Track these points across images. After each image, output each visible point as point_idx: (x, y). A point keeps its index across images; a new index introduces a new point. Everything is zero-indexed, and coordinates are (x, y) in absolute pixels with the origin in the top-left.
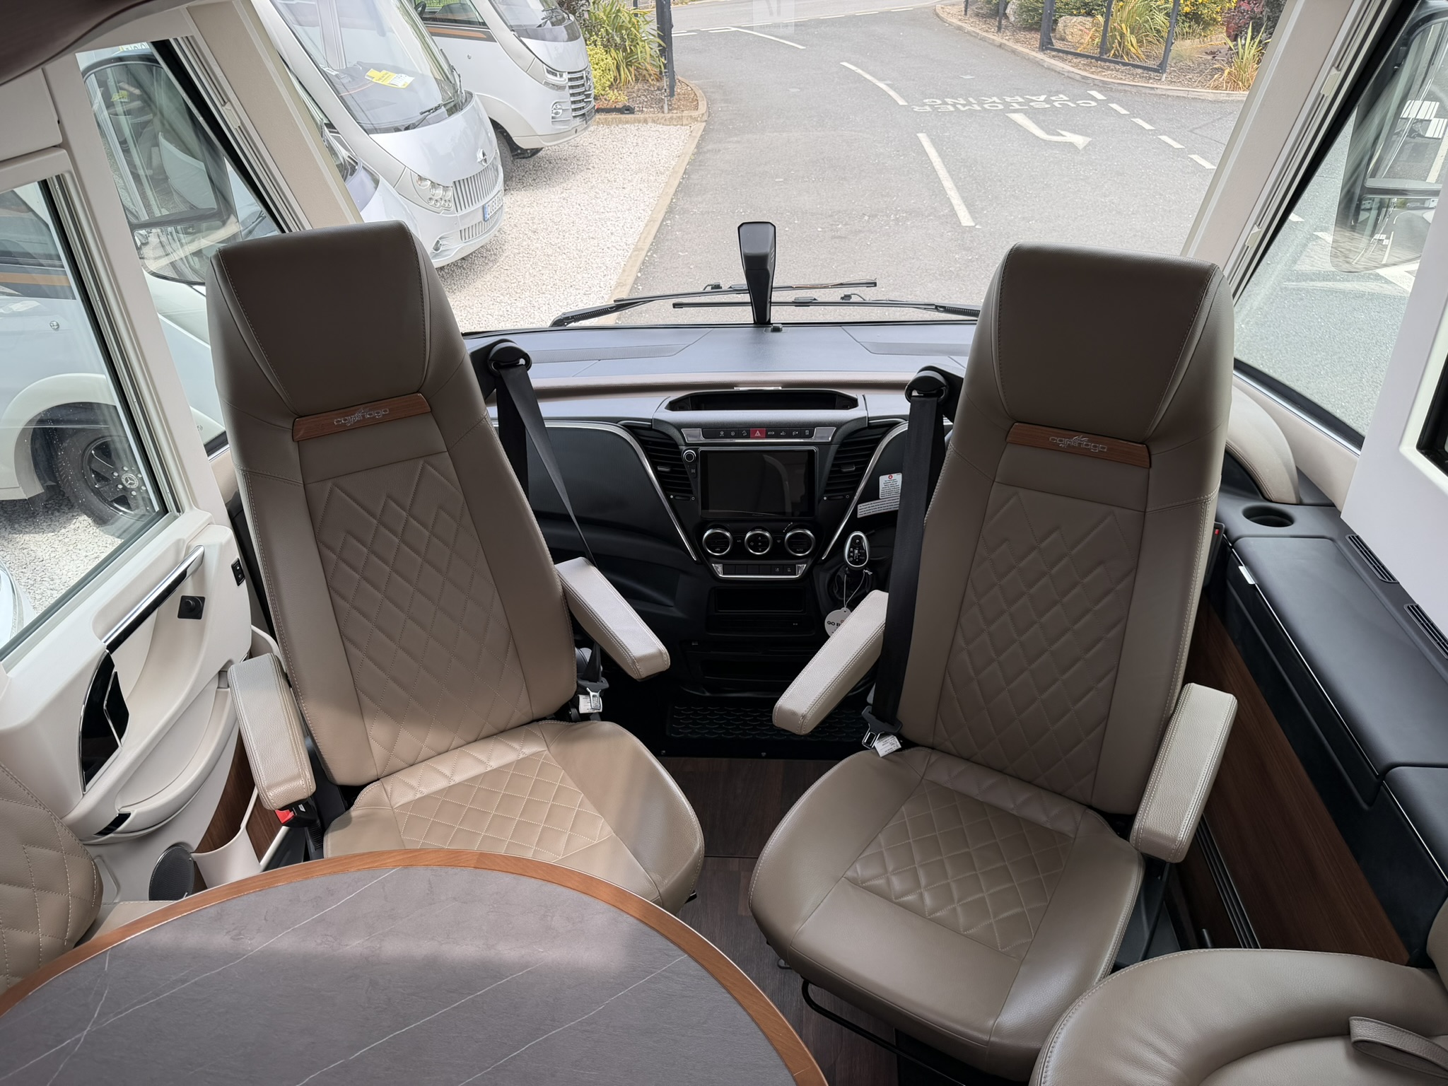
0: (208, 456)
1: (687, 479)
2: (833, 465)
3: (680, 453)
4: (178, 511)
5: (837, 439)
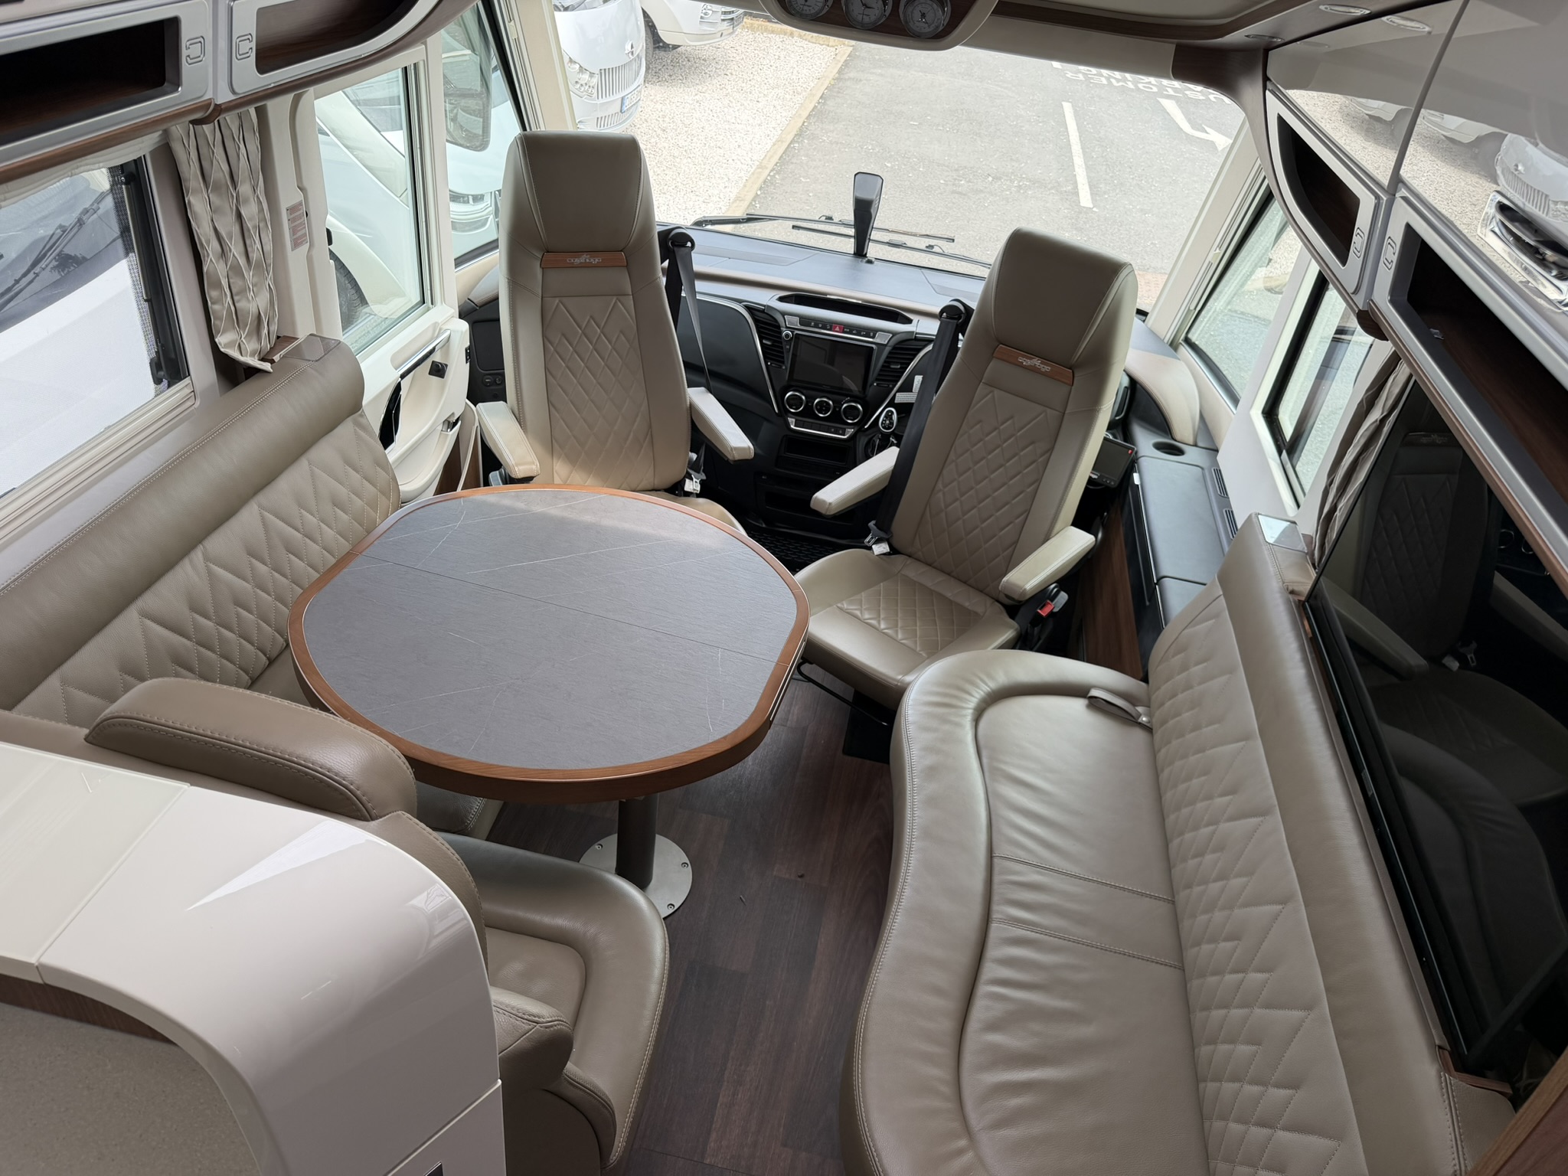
0: (456, 268)
1: (782, 353)
2: (885, 362)
3: (781, 333)
4: (432, 304)
5: (891, 343)
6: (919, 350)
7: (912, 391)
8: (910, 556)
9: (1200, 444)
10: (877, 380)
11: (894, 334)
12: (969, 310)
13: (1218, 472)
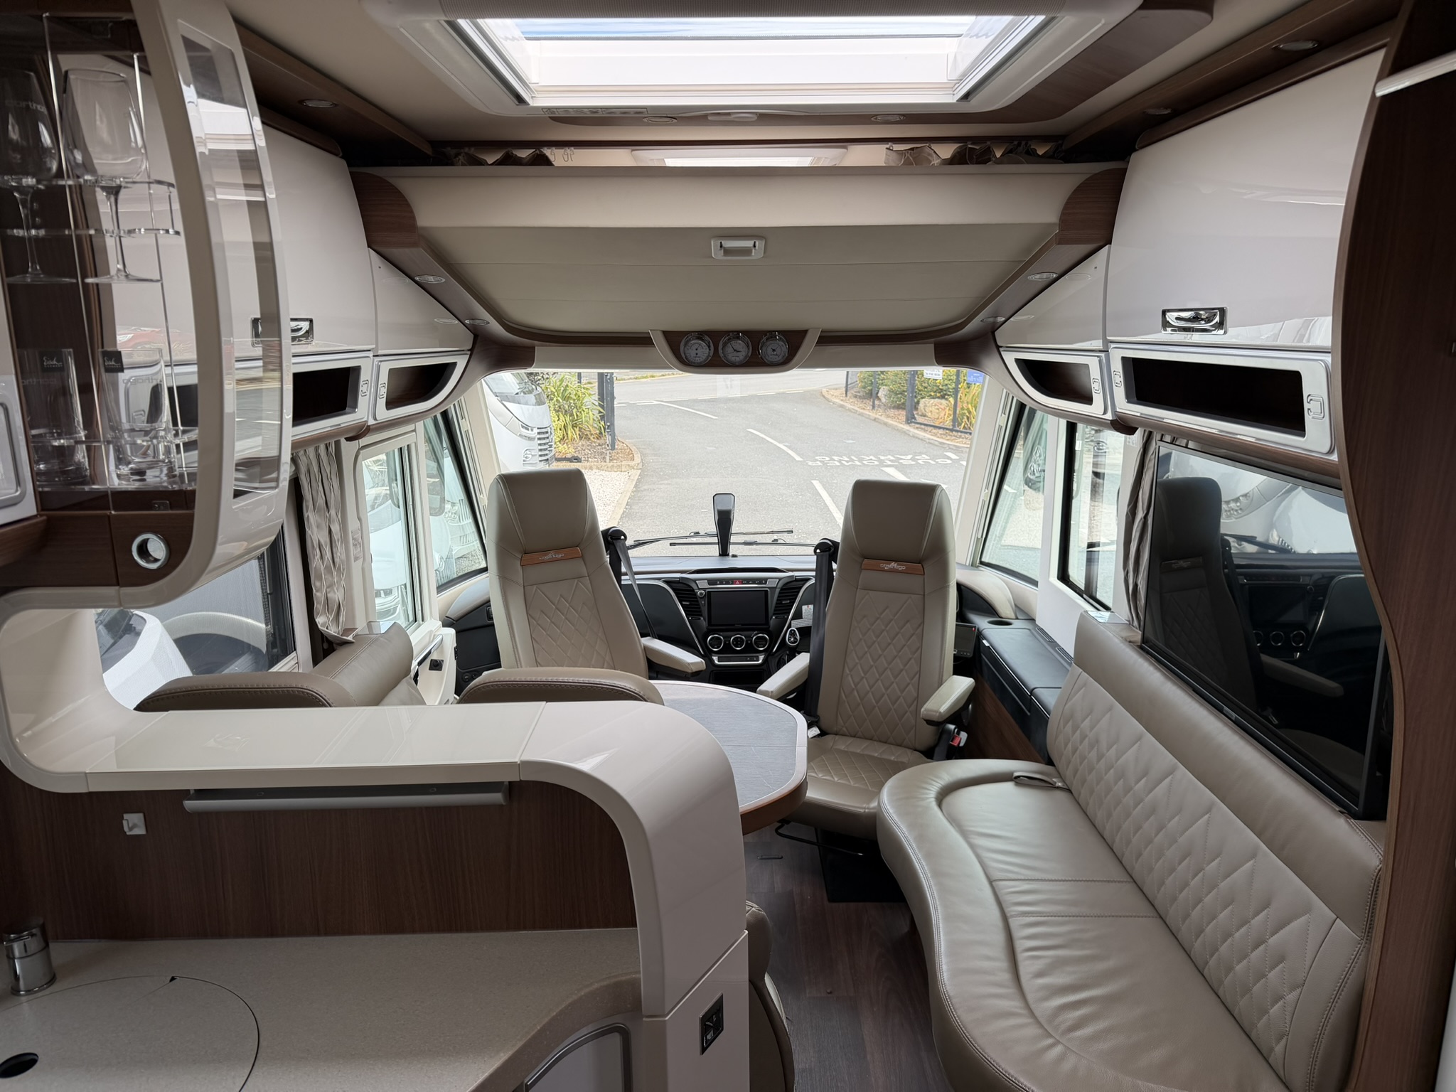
1: (700, 607)
2: (777, 600)
3: (695, 594)
5: (780, 585)
6: (800, 588)
7: (802, 618)
8: (836, 734)
9: (1019, 617)
10: (774, 614)
11: (780, 579)
12: (835, 544)
13: (1041, 630)
